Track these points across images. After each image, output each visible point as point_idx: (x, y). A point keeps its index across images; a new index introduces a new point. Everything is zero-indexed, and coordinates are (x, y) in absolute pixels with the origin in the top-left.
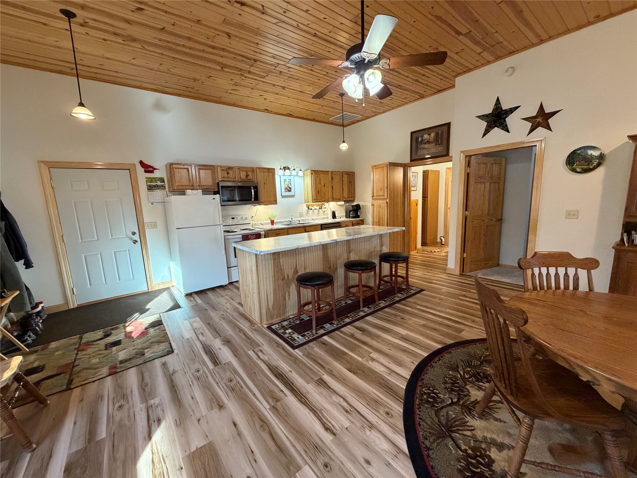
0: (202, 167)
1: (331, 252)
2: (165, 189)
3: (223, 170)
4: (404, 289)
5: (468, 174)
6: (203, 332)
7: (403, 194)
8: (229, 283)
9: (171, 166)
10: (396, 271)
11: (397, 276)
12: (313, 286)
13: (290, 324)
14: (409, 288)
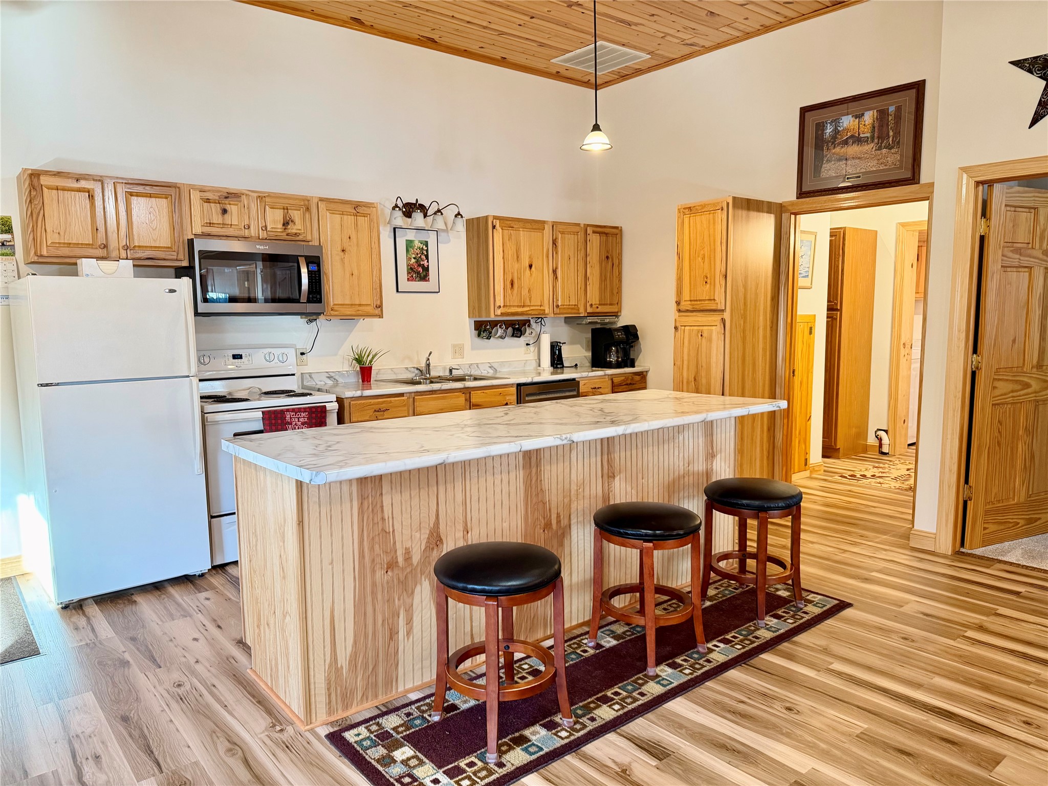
0: (140, 189)
1: (552, 475)
2: (13, 254)
3: (208, 201)
4: (783, 602)
5: (982, 238)
6: (100, 751)
7: (773, 299)
8: (214, 568)
9: (35, 181)
10: (762, 540)
11: (764, 557)
12: (491, 595)
13: (405, 725)
14: (801, 598)
